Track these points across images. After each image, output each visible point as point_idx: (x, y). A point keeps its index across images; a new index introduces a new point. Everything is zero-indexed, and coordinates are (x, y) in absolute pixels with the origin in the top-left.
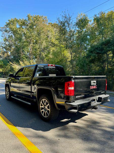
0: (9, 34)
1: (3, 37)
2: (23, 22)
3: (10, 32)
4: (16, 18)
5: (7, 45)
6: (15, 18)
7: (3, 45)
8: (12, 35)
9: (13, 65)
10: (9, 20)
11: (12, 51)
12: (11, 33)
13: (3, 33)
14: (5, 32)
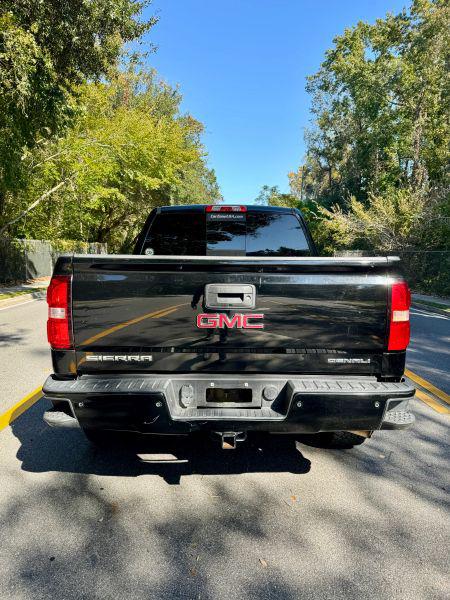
0: (335, 96)
1: (315, 112)
2: (389, 29)
3: (340, 89)
4: (363, 22)
5: (330, 141)
6: (359, 25)
7: (317, 145)
8: (346, 99)
9: (328, 218)
10: (335, 41)
11: (345, 160)
12: (344, 89)
13: (318, 98)
14: (323, 94)
